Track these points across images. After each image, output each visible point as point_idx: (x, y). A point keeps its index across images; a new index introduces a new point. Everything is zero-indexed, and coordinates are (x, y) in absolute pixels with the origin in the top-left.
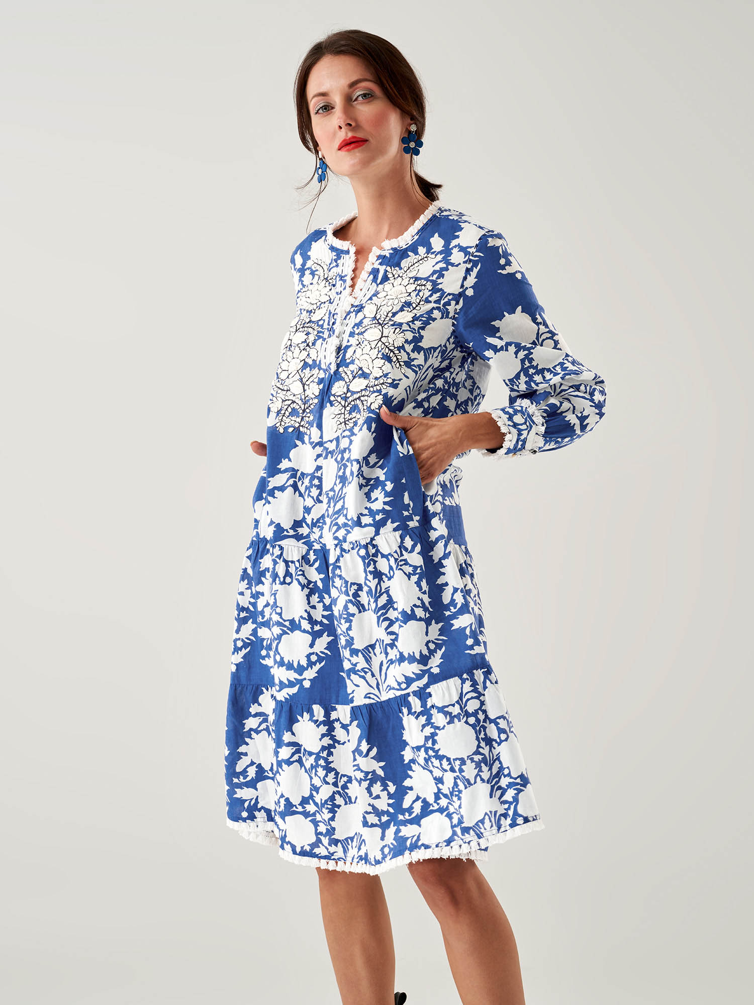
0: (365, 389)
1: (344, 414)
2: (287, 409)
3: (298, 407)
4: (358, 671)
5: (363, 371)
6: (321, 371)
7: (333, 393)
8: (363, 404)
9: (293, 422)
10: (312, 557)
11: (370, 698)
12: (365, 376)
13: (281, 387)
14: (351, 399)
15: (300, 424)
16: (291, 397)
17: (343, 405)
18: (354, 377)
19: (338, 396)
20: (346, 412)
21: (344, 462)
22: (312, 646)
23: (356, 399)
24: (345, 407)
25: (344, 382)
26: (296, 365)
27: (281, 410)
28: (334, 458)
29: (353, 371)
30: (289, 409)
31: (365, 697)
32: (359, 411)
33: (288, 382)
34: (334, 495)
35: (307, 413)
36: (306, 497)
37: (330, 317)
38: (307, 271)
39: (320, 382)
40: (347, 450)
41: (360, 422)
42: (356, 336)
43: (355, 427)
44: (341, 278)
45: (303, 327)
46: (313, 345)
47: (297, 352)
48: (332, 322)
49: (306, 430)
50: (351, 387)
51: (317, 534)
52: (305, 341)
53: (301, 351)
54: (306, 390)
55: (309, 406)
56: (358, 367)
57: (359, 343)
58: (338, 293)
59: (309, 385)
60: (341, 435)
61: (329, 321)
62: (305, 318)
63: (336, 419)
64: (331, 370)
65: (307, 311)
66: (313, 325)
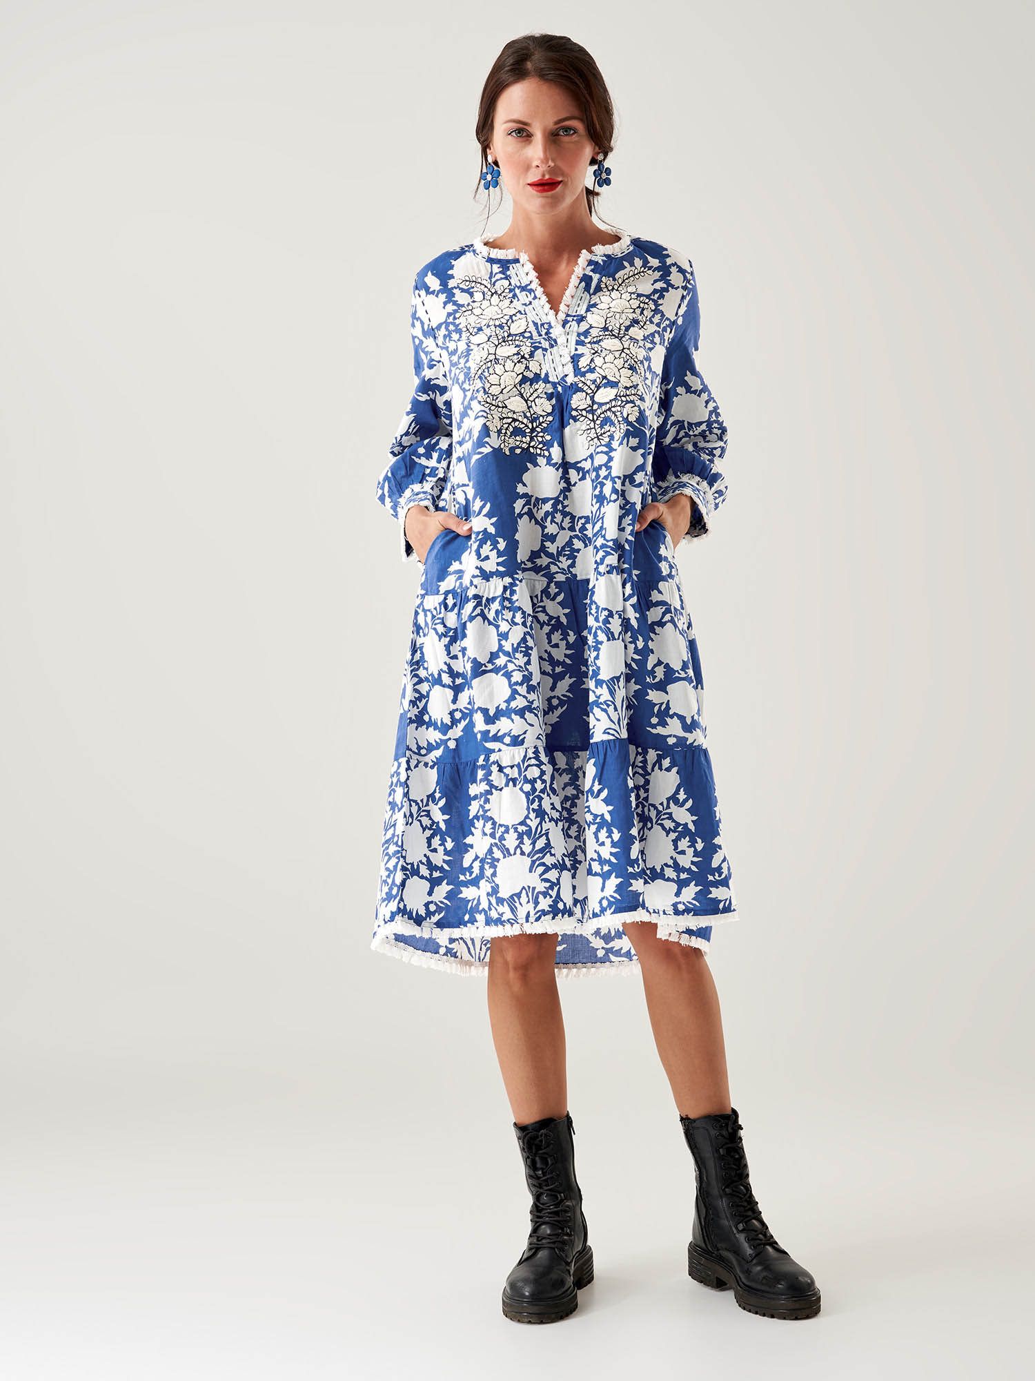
0: (615, 399)
1: (594, 428)
2: (507, 429)
3: (523, 426)
4: (601, 704)
5: (607, 379)
6: (549, 386)
7: (574, 407)
8: (616, 415)
9: (518, 443)
11: (608, 733)
12: (614, 385)
13: (494, 403)
14: (599, 411)
15: (529, 444)
16: (510, 415)
17: (591, 419)
18: (598, 387)
19: (581, 410)
20: (597, 427)
21: (600, 480)
22: (553, 688)
23: (606, 411)
24: (593, 420)
25: (584, 393)
26: (510, 379)
29: (596, 380)
30: (511, 429)
31: (604, 733)
32: (612, 424)
33: (501, 397)
34: (592, 517)
35: (539, 433)
36: (548, 524)
37: (537, 329)
38: (454, 291)
39: (550, 397)
40: (603, 467)
41: (617, 436)
42: (589, 345)
43: (612, 442)
44: (523, 289)
45: (504, 341)
46: (530, 358)
47: (509, 365)
48: (543, 332)
49: (539, 451)
50: (596, 399)
51: (565, 563)
52: (518, 354)
53: (515, 364)
54: (531, 407)
55: (540, 424)
56: (600, 376)
57: (596, 352)
58: (525, 304)
59: (534, 400)
60: (595, 451)
61: (538, 332)
62: (497, 332)
63: (585, 435)
64: (566, 383)
65: (495, 326)
66: (517, 338)
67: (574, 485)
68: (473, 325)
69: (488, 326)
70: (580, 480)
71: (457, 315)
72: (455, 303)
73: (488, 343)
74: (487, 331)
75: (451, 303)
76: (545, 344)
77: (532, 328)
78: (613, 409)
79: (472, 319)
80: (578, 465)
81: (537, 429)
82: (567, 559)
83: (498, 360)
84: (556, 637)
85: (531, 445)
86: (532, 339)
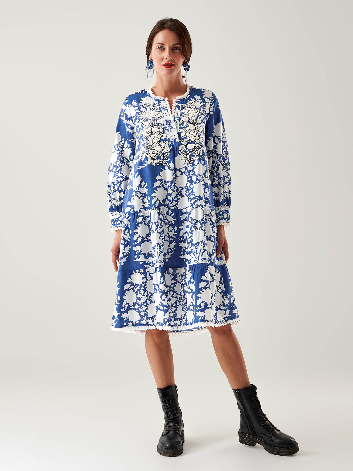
0: (194, 148)
1: (187, 157)
2: (154, 157)
3: (160, 156)
4: (193, 252)
5: (191, 141)
6: (170, 142)
7: (180, 150)
8: (195, 153)
9: (158, 162)
10: (170, 212)
11: (195, 262)
12: (193, 143)
13: (150, 148)
14: (188, 152)
16: (156, 152)
18: (188, 144)
19: (182, 151)
20: (188, 157)
21: (190, 175)
22: (169, 246)
23: (191, 152)
24: (186, 155)
25: (183, 145)
26: (156, 140)
27: (152, 157)
28: (185, 174)
29: (187, 141)
30: (156, 157)
31: (194, 262)
32: (194, 156)
33: (153, 146)
34: (187, 188)
36: (169, 190)
37: (166, 122)
38: (141, 107)
39: (170, 146)
40: (191, 171)
41: (196, 161)
42: (184, 128)
43: (194, 163)
44: (164, 108)
45: (154, 125)
46: (163, 132)
47: (156, 135)
48: (168, 124)
49: (166, 165)
50: (187, 147)
51: (174, 203)
52: (159, 131)
53: (158, 135)
54: (163, 149)
55: (166, 155)
56: (189, 140)
57: (187, 131)
58: (164, 114)
59: (164, 147)
60: (187, 165)
61: (166, 123)
62: (153, 122)
63: (183, 160)
64: (176, 141)
65: (152, 120)
66: (159, 125)
67: (178, 176)
68: (145, 118)
69: (150, 119)
70: (180, 175)
71: (140, 114)
72: (140, 110)
73: (149, 125)
74: (149, 121)
76: (169, 128)
77: (164, 122)
78: (194, 151)
79: (145, 116)
80: (180, 170)
81: (165, 157)
82: (176, 202)
83: (152, 133)
84: (171, 228)
85: (163, 162)
86: (164, 126)
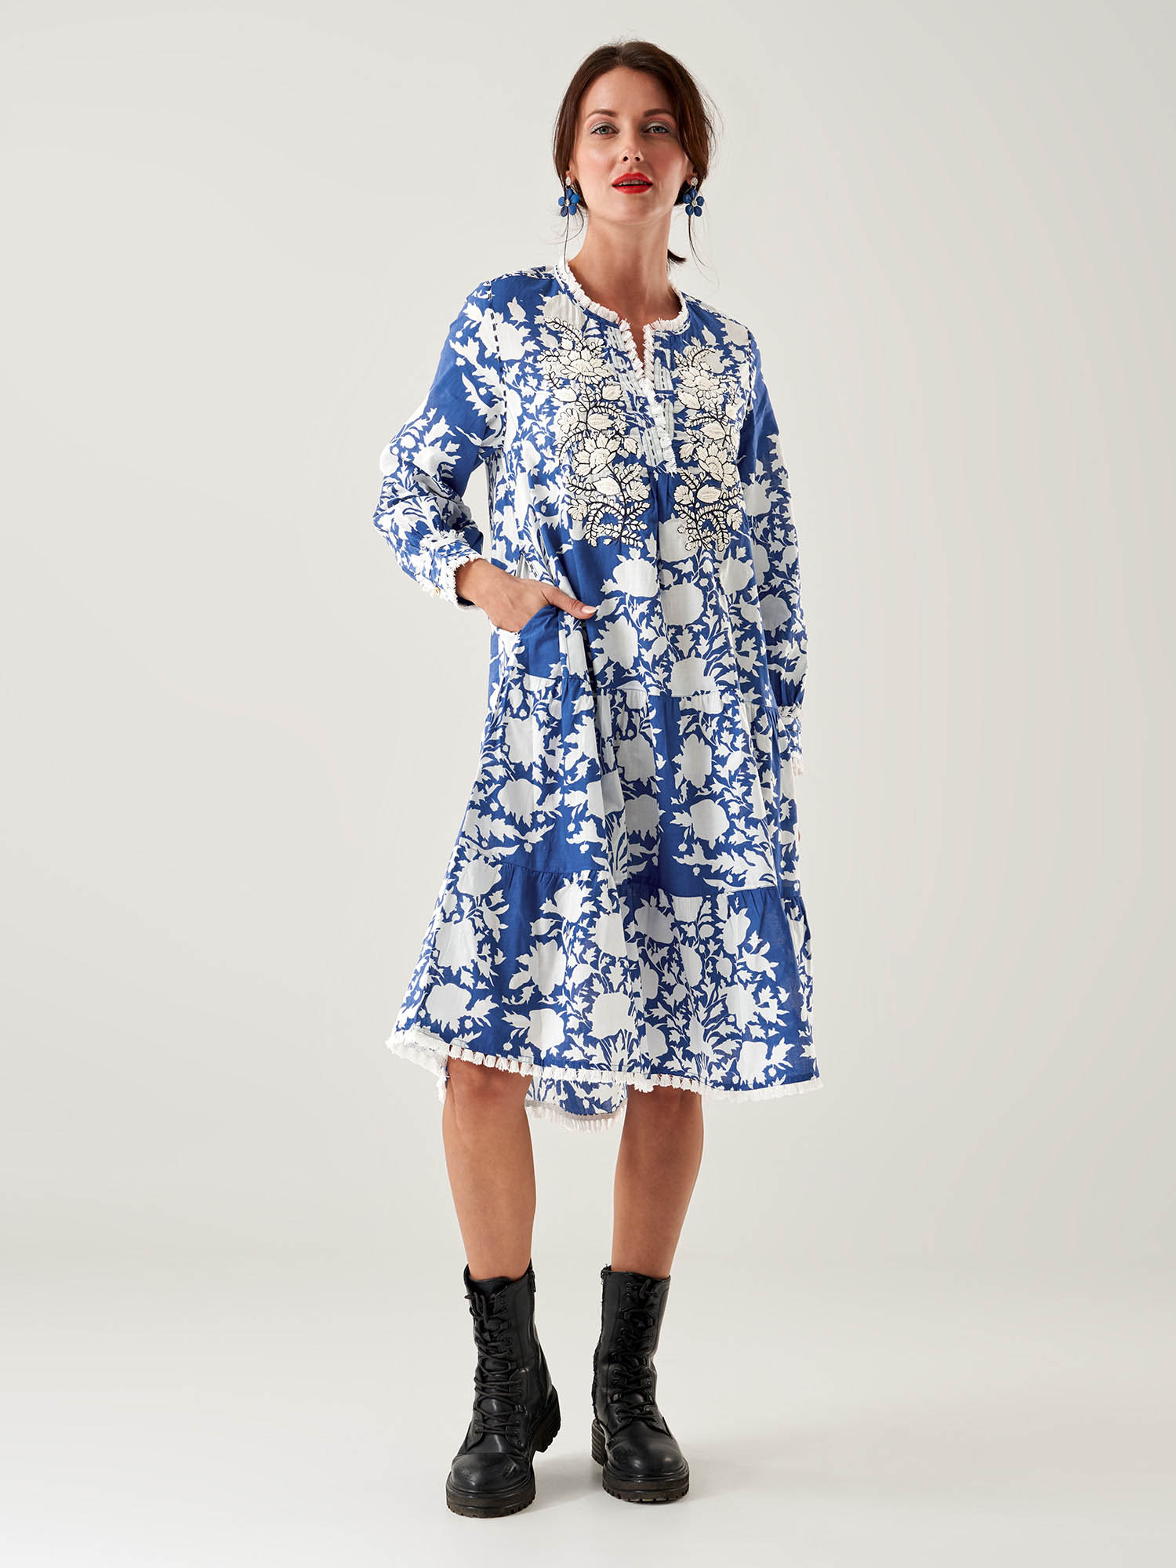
0: (718, 502)
1: (696, 529)
2: (595, 515)
3: (614, 512)
5: (711, 476)
6: (645, 469)
7: (677, 502)
8: (717, 520)
9: (608, 532)
12: (716, 484)
13: (581, 484)
14: (701, 511)
15: (621, 533)
16: (600, 499)
17: (693, 517)
18: (702, 485)
19: (684, 506)
21: (714, 589)
23: (708, 513)
24: (695, 520)
25: (687, 487)
26: (600, 458)
27: (588, 515)
29: (699, 475)
30: (600, 515)
32: (716, 529)
33: (589, 479)
36: (643, 627)
37: (632, 400)
38: (541, 330)
39: (646, 481)
41: (720, 546)
42: (689, 431)
44: (618, 353)
45: (596, 406)
46: (625, 434)
47: (602, 441)
48: (638, 407)
49: (631, 542)
50: (699, 496)
51: (660, 674)
52: (612, 428)
53: (609, 440)
54: (625, 490)
55: (635, 511)
56: (704, 472)
57: (698, 440)
58: (619, 370)
59: (629, 483)
60: (698, 553)
61: (633, 404)
62: (589, 392)
63: (686, 534)
65: (587, 385)
66: (610, 406)
67: (668, 588)
68: (559, 375)
69: (578, 382)
70: (676, 583)
71: (539, 358)
72: (539, 343)
73: (578, 403)
74: (576, 388)
75: (534, 342)
76: (642, 423)
77: (626, 398)
78: (716, 513)
79: (557, 367)
80: (675, 566)
81: (631, 516)
82: (664, 671)
83: (590, 432)
85: (623, 534)
86: (626, 412)
